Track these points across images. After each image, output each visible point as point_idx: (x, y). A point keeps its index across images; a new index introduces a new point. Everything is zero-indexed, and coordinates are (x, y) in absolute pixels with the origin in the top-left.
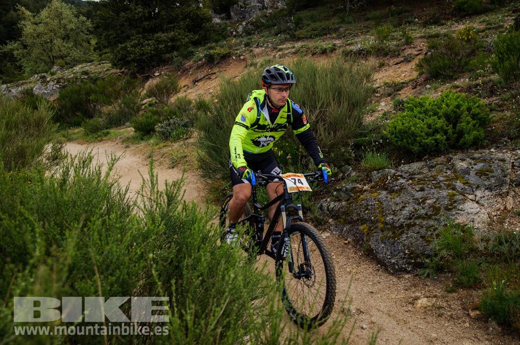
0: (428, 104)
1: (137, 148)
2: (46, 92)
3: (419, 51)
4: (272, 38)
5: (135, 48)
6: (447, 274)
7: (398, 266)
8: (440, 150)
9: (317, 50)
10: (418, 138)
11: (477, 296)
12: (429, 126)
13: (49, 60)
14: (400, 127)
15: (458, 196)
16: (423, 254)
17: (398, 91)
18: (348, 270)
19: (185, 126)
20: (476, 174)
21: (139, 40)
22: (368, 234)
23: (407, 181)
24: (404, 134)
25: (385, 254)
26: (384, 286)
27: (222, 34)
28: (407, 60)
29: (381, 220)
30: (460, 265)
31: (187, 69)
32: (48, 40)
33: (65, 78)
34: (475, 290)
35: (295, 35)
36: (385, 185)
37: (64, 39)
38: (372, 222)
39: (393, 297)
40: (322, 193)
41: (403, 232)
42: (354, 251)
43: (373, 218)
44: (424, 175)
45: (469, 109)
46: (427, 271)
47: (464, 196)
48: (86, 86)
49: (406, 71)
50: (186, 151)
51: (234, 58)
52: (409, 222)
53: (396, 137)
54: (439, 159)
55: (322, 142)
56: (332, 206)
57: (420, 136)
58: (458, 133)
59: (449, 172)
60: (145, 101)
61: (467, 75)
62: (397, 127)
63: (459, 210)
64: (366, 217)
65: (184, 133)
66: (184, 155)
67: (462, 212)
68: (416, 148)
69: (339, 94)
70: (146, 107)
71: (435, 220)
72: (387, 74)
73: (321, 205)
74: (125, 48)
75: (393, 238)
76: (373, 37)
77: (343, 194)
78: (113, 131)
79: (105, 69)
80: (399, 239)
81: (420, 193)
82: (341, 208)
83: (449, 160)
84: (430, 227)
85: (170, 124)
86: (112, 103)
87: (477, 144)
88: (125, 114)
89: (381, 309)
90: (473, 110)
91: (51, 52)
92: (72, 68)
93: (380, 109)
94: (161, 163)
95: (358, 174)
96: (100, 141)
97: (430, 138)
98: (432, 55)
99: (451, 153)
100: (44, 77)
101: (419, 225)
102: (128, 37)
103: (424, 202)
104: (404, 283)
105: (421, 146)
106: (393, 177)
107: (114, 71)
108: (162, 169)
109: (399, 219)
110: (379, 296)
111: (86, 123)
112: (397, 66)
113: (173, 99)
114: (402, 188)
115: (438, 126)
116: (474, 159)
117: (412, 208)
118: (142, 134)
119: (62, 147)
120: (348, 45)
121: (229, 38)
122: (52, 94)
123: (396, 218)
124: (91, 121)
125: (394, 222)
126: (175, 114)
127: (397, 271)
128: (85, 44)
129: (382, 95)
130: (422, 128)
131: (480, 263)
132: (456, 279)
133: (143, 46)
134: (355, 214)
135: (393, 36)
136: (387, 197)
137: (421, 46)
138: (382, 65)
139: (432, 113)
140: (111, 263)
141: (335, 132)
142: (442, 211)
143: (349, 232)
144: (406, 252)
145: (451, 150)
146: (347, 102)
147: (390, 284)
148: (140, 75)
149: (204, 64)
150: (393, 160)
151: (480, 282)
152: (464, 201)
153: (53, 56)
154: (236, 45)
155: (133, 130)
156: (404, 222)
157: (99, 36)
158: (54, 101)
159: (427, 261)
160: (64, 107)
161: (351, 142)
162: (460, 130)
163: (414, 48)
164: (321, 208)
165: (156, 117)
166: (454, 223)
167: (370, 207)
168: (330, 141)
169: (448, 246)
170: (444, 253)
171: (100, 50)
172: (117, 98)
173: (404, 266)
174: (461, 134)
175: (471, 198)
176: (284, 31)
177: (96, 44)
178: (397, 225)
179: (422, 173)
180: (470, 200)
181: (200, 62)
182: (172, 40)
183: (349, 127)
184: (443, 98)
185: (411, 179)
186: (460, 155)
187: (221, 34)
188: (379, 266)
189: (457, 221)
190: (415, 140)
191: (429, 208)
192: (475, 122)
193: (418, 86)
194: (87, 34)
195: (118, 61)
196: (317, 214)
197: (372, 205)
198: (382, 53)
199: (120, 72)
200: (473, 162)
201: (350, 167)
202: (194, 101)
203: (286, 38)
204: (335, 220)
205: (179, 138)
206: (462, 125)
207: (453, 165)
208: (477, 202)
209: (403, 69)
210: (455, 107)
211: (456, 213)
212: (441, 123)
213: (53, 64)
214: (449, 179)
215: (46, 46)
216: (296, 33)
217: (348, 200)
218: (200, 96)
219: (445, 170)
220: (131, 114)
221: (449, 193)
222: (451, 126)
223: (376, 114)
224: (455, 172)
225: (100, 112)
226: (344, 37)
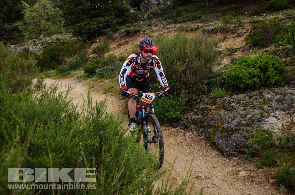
0: (249, 61)
1: (85, 82)
2: (36, 49)
3: (247, 30)
4: (163, 21)
5: (86, 26)
6: (257, 158)
7: (229, 152)
8: (256, 87)
9: (189, 29)
10: (243, 80)
11: (274, 171)
12: (250, 74)
13: (38, 32)
14: (233, 74)
15: (265, 114)
16: (244, 146)
17: (234, 53)
18: (201, 154)
19: (113, 70)
20: (276, 101)
21: (88, 22)
22: (213, 134)
23: (236, 104)
24: (236, 77)
25: (223, 146)
26: (221, 164)
27: (136, 19)
28: (240, 35)
29: (221, 126)
30: (264, 153)
31: (115, 38)
32: (38, 21)
33: (46, 42)
34: (273, 167)
35: (176, 20)
36: (224, 106)
37: (47, 20)
38: (215, 127)
39: (226, 170)
40: (188, 110)
41: (233, 134)
42: (205, 143)
43: (216, 125)
44: (246, 101)
45: (273, 64)
46: (246, 156)
47: (269, 114)
48: (58, 47)
49: (239, 42)
50: (113, 84)
51: (141, 32)
52: (236, 127)
53: (231, 79)
54: (255, 92)
55: (189, 81)
56: (193, 117)
57: (245, 79)
58: (266, 78)
59: (260, 100)
60: (90, 56)
61: (274, 44)
62: (232, 74)
63: (265, 121)
64: (212, 124)
65: (112, 74)
66: (111, 86)
67: (267, 123)
68: (242, 86)
69: (199, 54)
70: (91, 59)
71: (251, 127)
72: (228, 43)
73: (187, 117)
74: (80, 26)
75: (227, 136)
76: (220, 22)
77: (200, 111)
78: (72, 72)
79: (69, 38)
80: (230, 137)
81: (243, 111)
82: (199, 119)
83: (261, 93)
84: (248, 131)
85: (104, 69)
86: (73, 56)
87: (277, 84)
88: (79, 63)
89: (219, 176)
90: (276, 65)
91: (40, 27)
92: (51, 36)
93: (223, 63)
94: (98, 91)
95: (209, 100)
96: (65, 78)
97: (250, 80)
98: (254, 33)
99: (262, 89)
100: (35, 41)
101: (242, 130)
102: (82, 20)
103: (245, 117)
104: (232, 162)
105: (245, 85)
106: (228, 102)
107: (74, 38)
108: (99, 94)
109: (231, 126)
110: (218, 169)
111: (58, 68)
112: (234, 39)
113: (106, 55)
114: (233, 108)
115: (255, 73)
116: (275, 93)
117: (238, 120)
118: (88, 75)
119: (42, 81)
120: (207, 26)
121: (139, 21)
122: (39, 51)
123: (229, 125)
124: (60, 67)
125: (228, 128)
126: (107, 63)
127: (229, 155)
128: (58, 23)
129: (225, 55)
130: (246, 75)
131: (277, 152)
132: (262, 161)
133: (90, 25)
134: (206, 123)
135: (232, 22)
136: (225, 113)
137: (248, 27)
138: (225, 38)
139: (251, 66)
140: (61, 146)
141: (196, 76)
142: (255, 122)
143: (202, 132)
144: (234, 145)
145: (262, 87)
146: (203, 59)
147: (224, 163)
148: (88, 41)
149: (125, 35)
150: (229, 92)
151: (276, 163)
152: (268, 116)
153: (40, 30)
154: (143, 25)
155: (84, 72)
156: (234, 128)
157: (66, 19)
158: (40, 55)
159: (246, 150)
160: (45, 58)
161: (205, 82)
162: (268, 76)
163: (244, 29)
164: (187, 118)
165: (96, 65)
166: (262, 129)
167: (215, 118)
168: (193, 80)
169: (258, 142)
170: (256, 146)
171: (67, 27)
172: (75, 54)
173: (233, 153)
174: (268, 78)
175: (273, 115)
176: (170, 18)
177: (65, 23)
178: (230, 129)
179: (245, 100)
180: (272, 116)
181: (122, 35)
182: (107, 22)
183: (204, 72)
184: (258, 57)
185: (239, 103)
186: (267, 90)
187: (134, 19)
188: (219, 152)
189: (264, 128)
190: (242, 81)
191: (248, 120)
192: (276, 71)
193: (245, 50)
194: (59, 18)
195: (76, 33)
196: (185, 122)
197: (216, 117)
198: (225, 31)
199: (78, 39)
200: (274, 94)
201: (204, 95)
202: (118, 57)
203: (171, 22)
204: (195, 125)
205: (109, 77)
206: (269, 73)
207: (263, 96)
208: (276, 118)
209: (238, 40)
210: (265, 63)
211: (264, 123)
212: (256, 72)
213: (41, 34)
214: (260, 104)
215: (37, 24)
216: (177, 19)
217: (202, 115)
218: (121, 54)
219: (258, 99)
220: (83, 63)
221: (260, 112)
222: (263, 73)
223: (221, 66)
224: (264, 100)
225: (66, 62)
226: (204, 21)
